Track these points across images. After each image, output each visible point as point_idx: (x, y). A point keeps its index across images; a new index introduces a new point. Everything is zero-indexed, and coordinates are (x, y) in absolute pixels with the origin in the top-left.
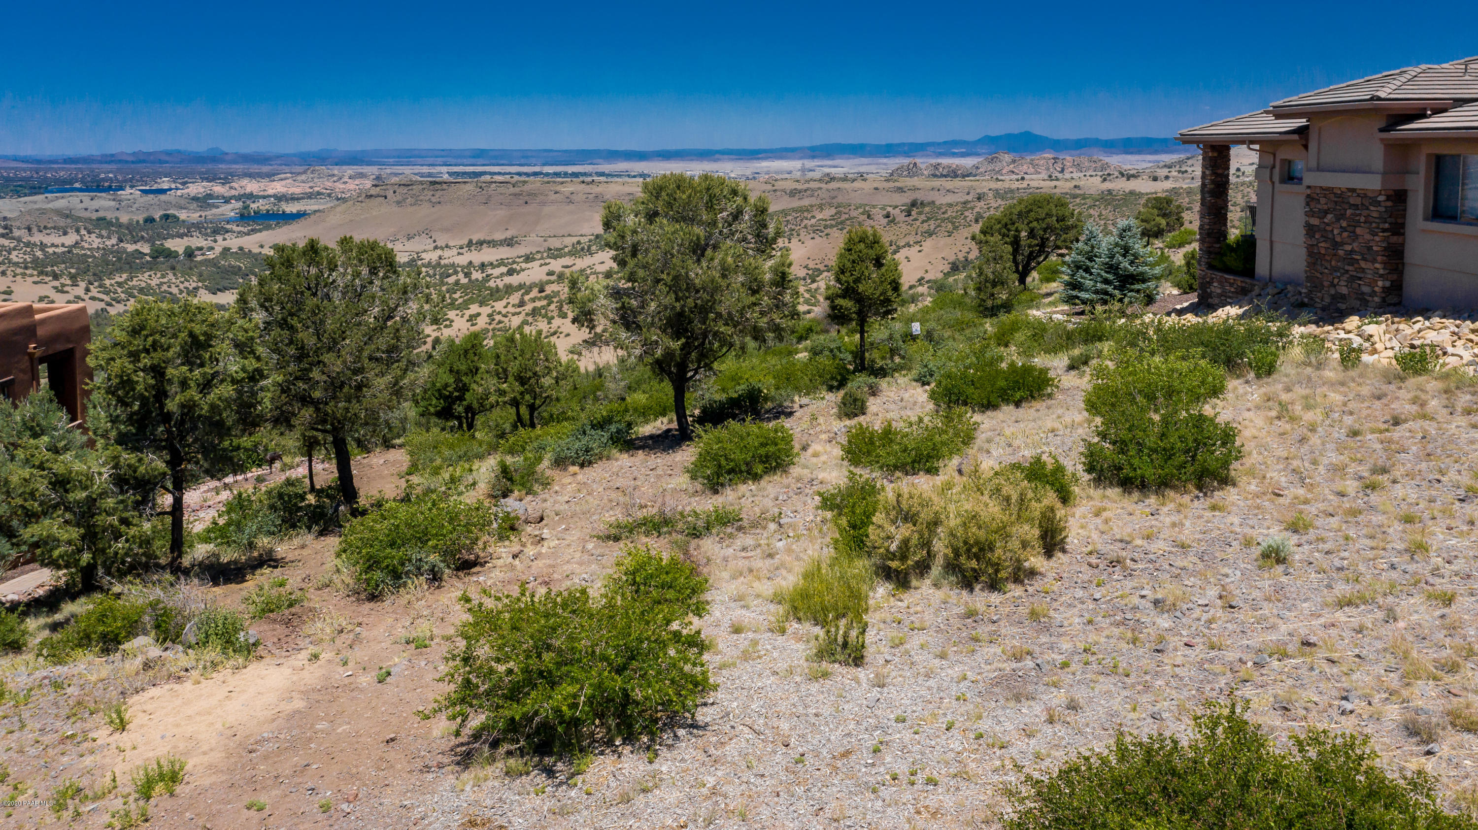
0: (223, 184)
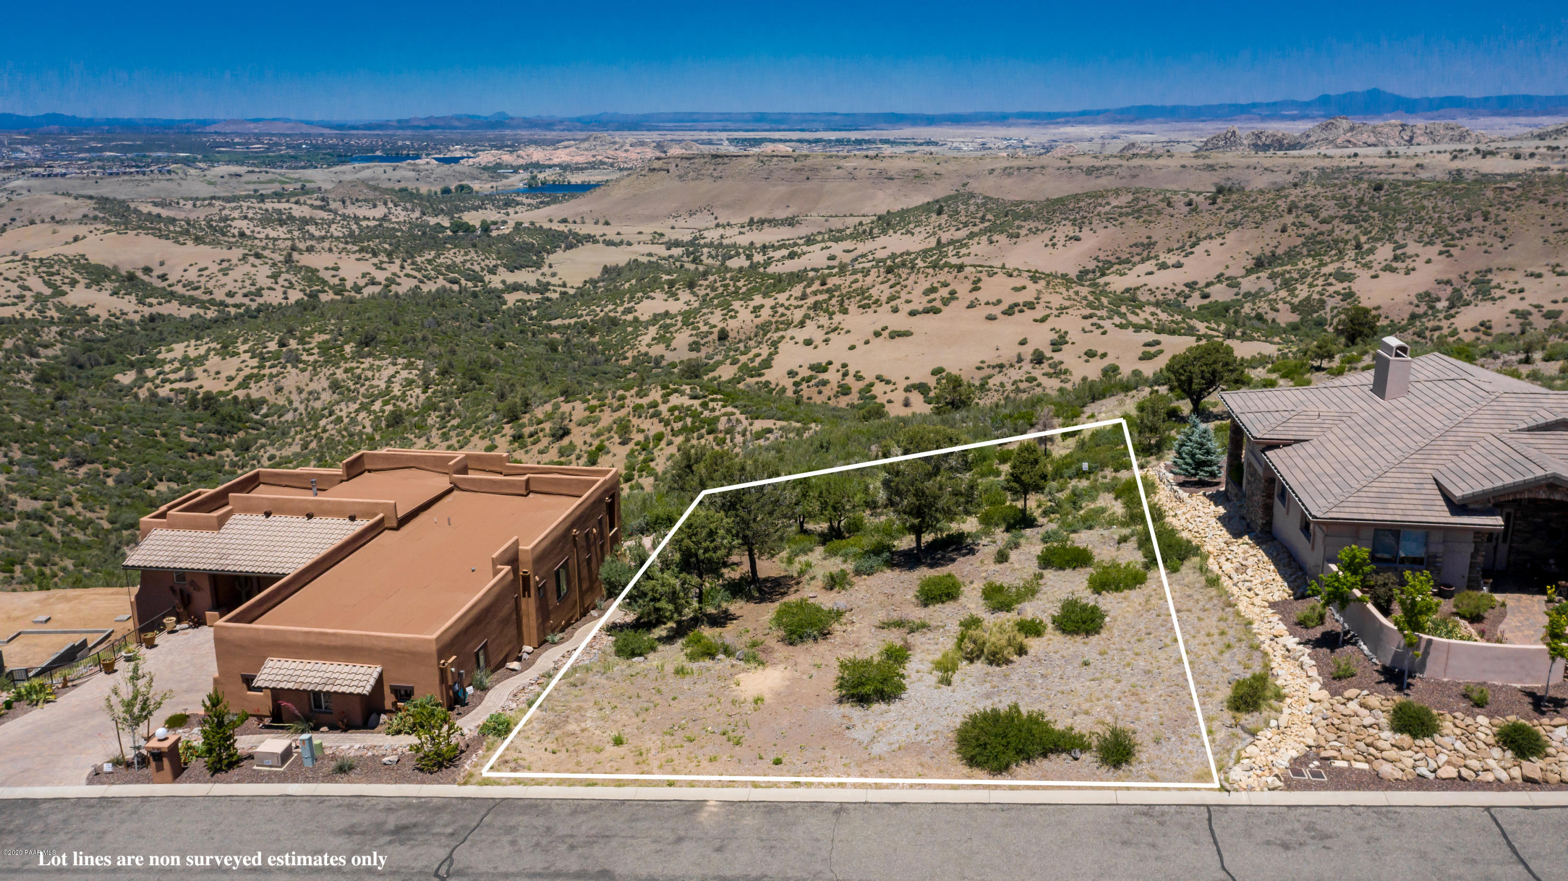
0: (511, 152)
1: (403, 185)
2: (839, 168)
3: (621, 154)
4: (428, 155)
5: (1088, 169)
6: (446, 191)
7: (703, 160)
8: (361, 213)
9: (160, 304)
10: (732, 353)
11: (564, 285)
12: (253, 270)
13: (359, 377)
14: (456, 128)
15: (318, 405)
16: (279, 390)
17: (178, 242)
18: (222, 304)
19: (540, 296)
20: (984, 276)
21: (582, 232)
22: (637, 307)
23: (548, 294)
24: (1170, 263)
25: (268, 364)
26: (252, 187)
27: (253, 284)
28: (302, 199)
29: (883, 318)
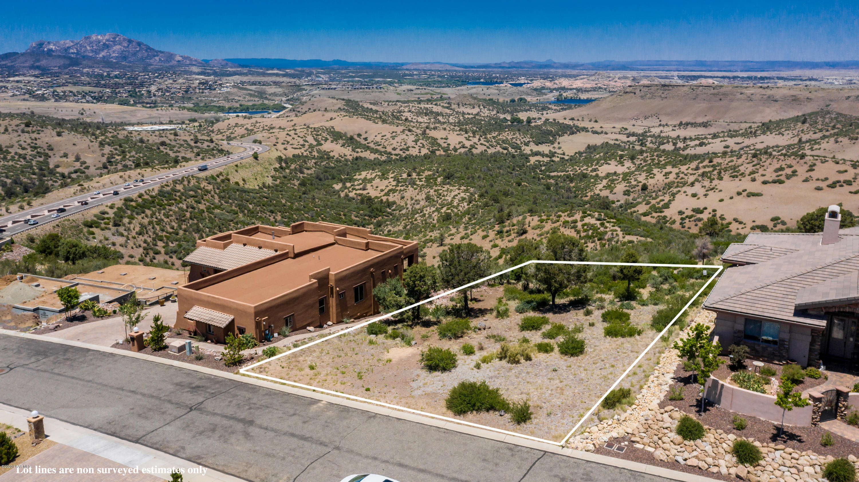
0: (551, 81)
1: (491, 97)
2: (741, 94)
3: (612, 83)
4: (507, 82)
6: (513, 101)
7: (656, 88)
8: (466, 111)
9: (362, 152)
10: (648, 198)
11: (564, 154)
12: (406, 138)
13: (440, 195)
14: (524, 68)
15: (418, 207)
16: (403, 198)
17: (374, 122)
18: (390, 154)
19: (549, 159)
20: (818, 163)
21: (580, 126)
22: (599, 168)
23: (554, 159)
25: (400, 185)
26: (417, 96)
27: (405, 145)
28: (438, 103)
29: (746, 184)
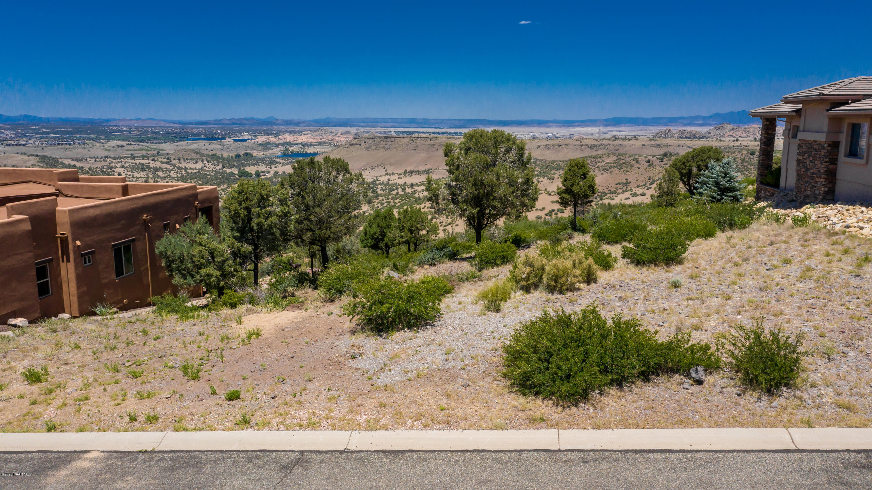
0: (275, 136)
1: (214, 152)
3: (336, 138)
4: (229, 138)
5: (591, 146)
6: (238, 156)
7: (379, 140)
8: (188, 166)
14: (246, 124)
24: (638, 193)
26: (130, 152)
28: (156, 158)
